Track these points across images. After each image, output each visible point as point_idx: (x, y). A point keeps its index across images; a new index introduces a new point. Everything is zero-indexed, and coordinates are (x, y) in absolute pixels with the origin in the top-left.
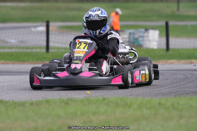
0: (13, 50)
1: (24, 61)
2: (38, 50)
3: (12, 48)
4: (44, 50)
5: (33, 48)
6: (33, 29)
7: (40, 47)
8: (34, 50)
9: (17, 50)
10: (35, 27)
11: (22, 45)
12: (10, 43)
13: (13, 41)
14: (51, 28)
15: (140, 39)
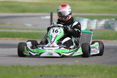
0: (29, 31)
3: (28, 29)
5: (42, 30)
6: (42, 18)
9: (31, 31)
10: (44, 16)
11: (35, 28)
12: (27, 26)
13: (29, 25)
14: (53, 17)
15: (112, 26)
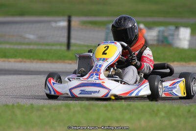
0: (32, 47)
1: (43, 60)
2: (58, 47)
3: (29, 44)
4: (64, 48)
5: (53, 45)
6: (54, 24)
7: (61, 44)
8: (54, 48)
9: (35, 47)
10: (56, 22)
11: (42, 41)
12: (29, 39)
13: (31, 37)
14: (73, 24)
15: (170, 38)
